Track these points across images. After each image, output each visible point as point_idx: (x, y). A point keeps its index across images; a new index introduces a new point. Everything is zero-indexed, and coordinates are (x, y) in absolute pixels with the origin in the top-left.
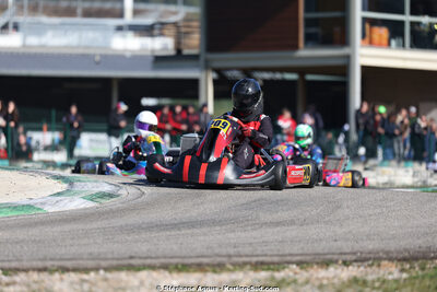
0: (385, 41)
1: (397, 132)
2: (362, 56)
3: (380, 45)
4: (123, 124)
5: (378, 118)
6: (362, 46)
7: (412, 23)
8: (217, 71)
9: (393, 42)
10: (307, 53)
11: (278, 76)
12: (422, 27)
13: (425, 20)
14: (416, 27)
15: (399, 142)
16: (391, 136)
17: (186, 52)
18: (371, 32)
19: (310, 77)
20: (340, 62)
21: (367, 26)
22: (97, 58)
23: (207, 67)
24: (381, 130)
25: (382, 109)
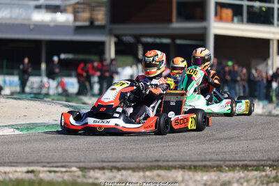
0: (230, 18)
1: (239, 78)
2: (215, 28)
3: (226, 21)
4: (57, 70)
5: (227, 69)
6: (215, 21)
7: (249, 7)
8: (117, 36)
9: (236, 19)
10: (178, 25)
11: (158, 40)
12: (255, 9)
13: (257, 4)
14: (251, 9)
15: (239, 86)
16: (235, 81)
17: (97, 23)
18: (221, 12)
19: (178, 42)
20: (200, 32)
21: (219, 8)
22: (32, 27)
23: (111, 33)
24: (228, 78)
25: (230, 63)
